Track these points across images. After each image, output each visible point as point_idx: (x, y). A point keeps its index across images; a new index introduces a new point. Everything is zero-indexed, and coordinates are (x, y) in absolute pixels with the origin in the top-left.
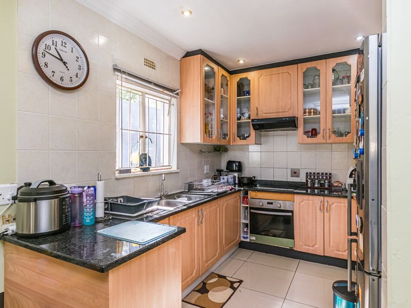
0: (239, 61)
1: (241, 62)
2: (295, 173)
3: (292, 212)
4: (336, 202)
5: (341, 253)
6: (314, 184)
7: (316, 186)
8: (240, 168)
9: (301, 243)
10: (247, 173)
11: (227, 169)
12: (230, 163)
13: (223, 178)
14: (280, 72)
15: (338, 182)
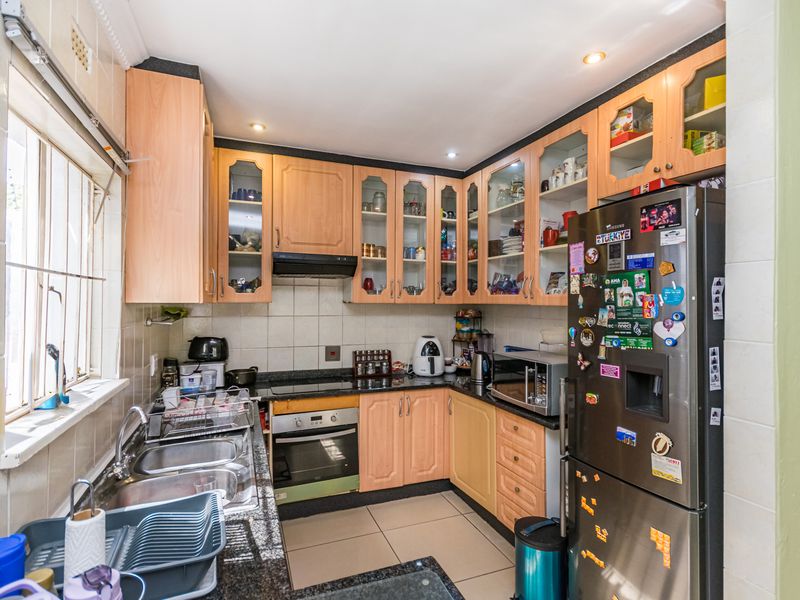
0: (252, 125)
1: (258, 128)
2: (333, 353)
3: (355, 426)
4: (420, 397)
5: (425, 473)
6: (366, 369)
7: (370, 372)
8: (223, 351)
9: (370, 477)
10: (237, 361)
11: (190, 356)
12: (197, 343)
13: (192, 380)
14: (325, 171)
15: (398, 363)
